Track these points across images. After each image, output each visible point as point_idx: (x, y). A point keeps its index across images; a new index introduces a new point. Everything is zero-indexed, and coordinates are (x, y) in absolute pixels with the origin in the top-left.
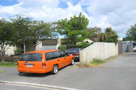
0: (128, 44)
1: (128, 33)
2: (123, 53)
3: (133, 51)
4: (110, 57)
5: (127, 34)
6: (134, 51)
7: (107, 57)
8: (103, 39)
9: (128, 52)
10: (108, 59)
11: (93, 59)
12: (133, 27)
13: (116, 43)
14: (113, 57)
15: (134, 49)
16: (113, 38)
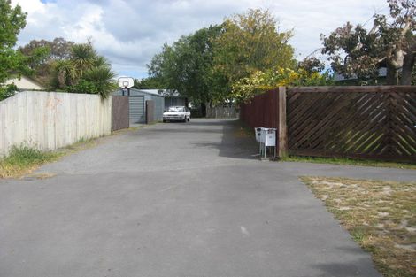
0: (148, 98)
1: (156, 66)
2: (131, 125)
3: (162, 119)
4: (82, 141)
5: (152, 68)
6: (165, 121)
7: (70, 141)
8: (62, 79)
9: (146, 123)
10: (69, 147)
11: (14, 147)
12: (170, 48)
13: (103, 97)
14: (93, 140)
15: (166, 113)
16: (95, 78)
